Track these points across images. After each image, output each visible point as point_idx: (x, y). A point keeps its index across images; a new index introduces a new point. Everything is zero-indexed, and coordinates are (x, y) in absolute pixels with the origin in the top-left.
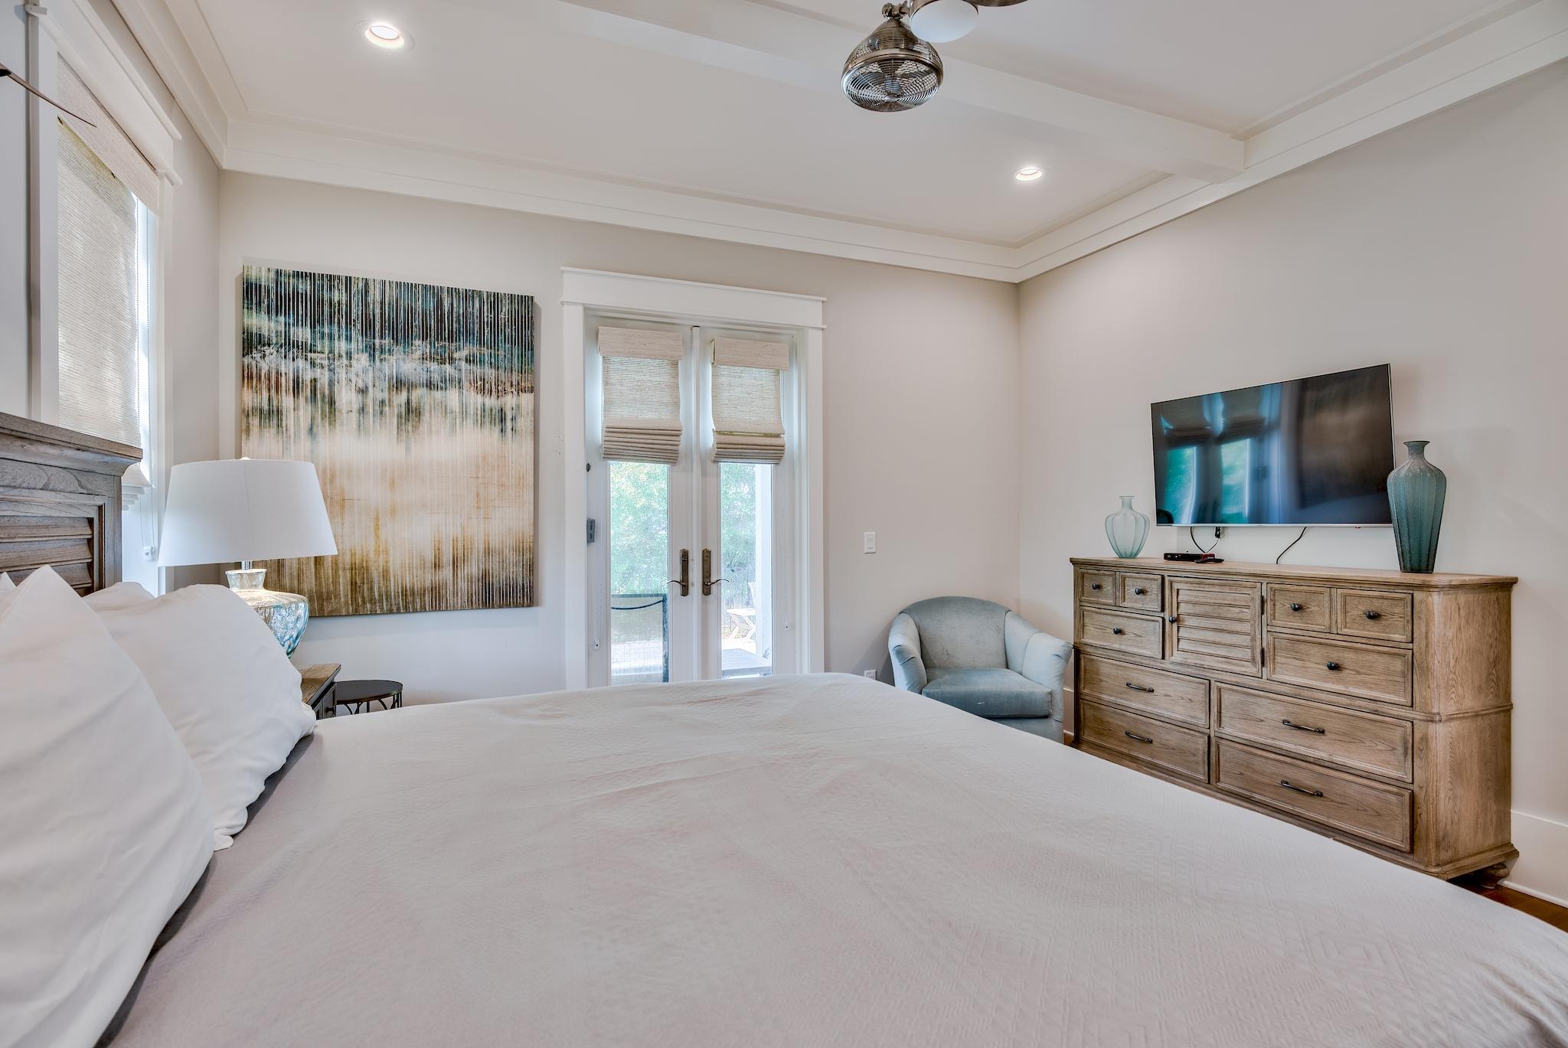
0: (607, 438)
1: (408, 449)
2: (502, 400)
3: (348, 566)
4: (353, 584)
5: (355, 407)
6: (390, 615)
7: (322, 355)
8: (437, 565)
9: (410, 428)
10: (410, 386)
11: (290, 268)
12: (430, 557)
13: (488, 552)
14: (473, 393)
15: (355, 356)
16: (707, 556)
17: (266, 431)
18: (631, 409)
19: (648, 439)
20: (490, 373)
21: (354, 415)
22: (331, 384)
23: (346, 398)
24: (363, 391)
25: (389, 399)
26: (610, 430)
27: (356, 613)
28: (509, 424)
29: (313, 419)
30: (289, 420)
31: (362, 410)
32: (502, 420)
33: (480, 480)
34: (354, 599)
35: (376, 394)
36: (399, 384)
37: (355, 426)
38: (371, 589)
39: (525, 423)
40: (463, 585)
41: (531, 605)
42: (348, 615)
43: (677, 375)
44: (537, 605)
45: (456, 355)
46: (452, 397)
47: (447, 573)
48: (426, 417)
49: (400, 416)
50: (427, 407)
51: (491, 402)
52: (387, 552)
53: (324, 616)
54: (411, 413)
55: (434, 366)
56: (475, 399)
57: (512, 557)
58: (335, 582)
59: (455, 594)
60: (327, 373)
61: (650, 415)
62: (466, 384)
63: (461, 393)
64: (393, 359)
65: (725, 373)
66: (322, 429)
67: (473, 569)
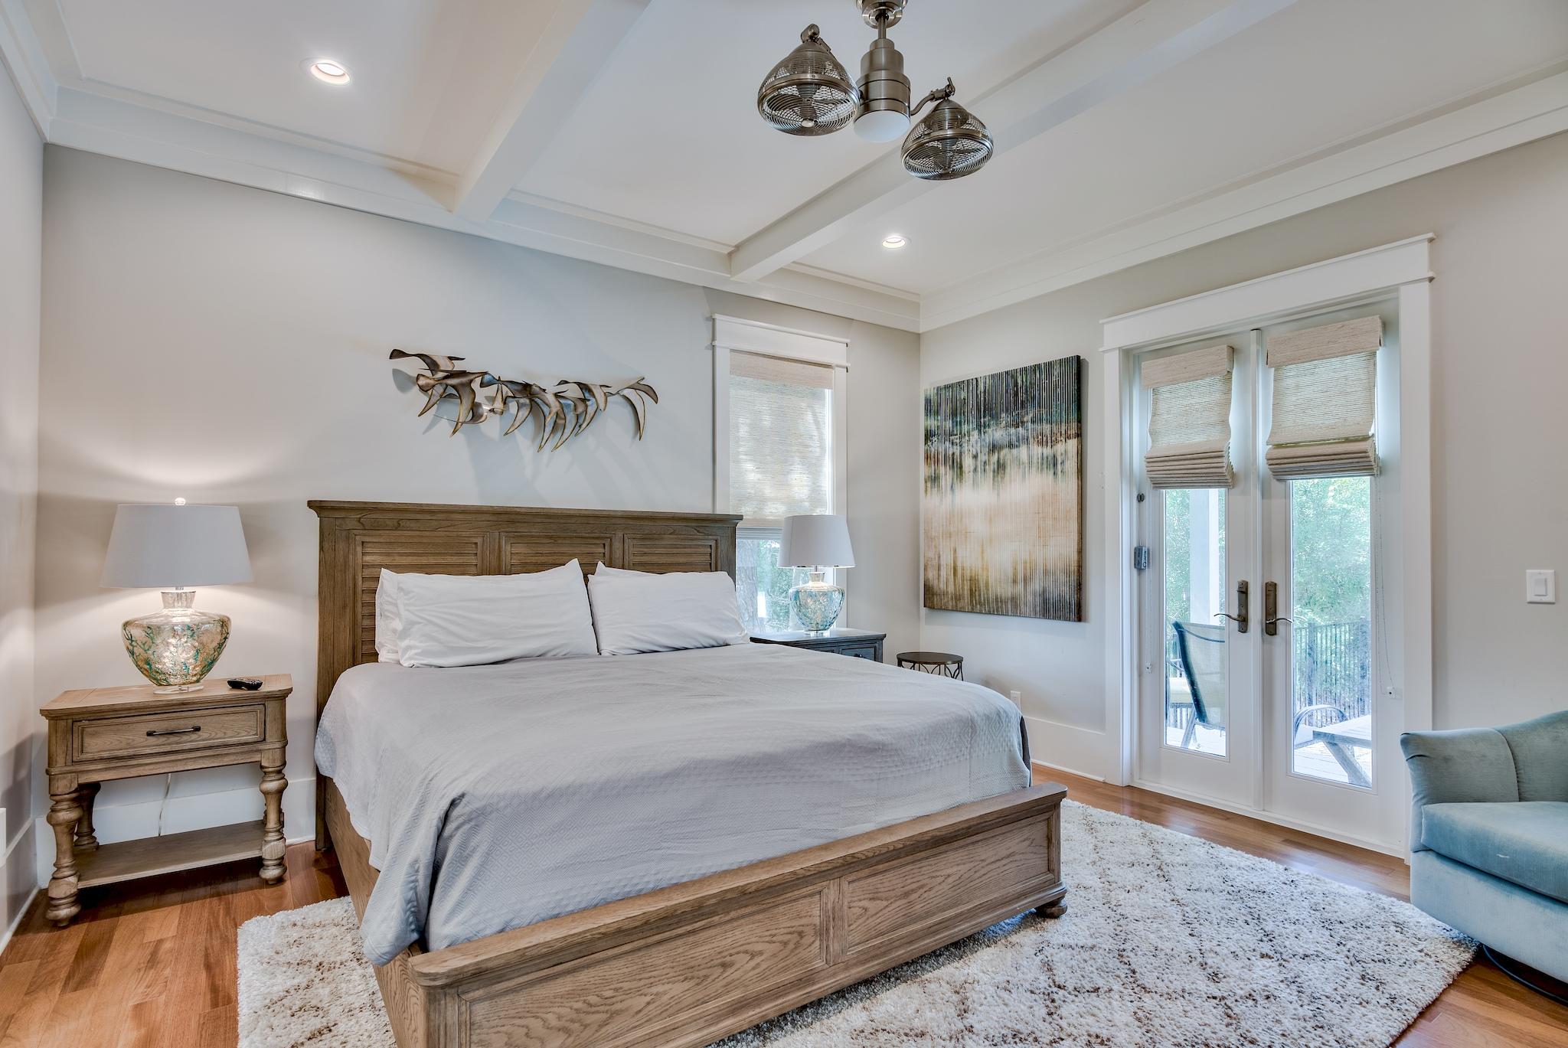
0: (1149, 469)
1: (998, 495)
2: (1055, 448)
3: (968, 579)
4: (971, 590)
5: (972, 468)
6: (990, 615)
7: (956, 437)
8: (1015, 581)
9: (1000, 479)
10: (1001, 448)
11: (942, 385)
12: (1010, 575)
13: (1046, 572)
14: (1036, 446)
15: (972, 433)
16: (1271, 591)
17: (933, 490)
18: (1177, 436)
19: (1188, 464)
20: (1047, 428)
21: (972, 473)
22: (961, 453)
23: (968, 463)
24: (975, 457)
25: (989, 460)
26: (1151, 460)
27: (972, 611)
28: (1059, 467)
29: (953, 479)
30: (943, 482)
31: (975, 470)
32: (1055, 465)
33: (1041, 515)
34: (972, 601)
35: (982, 457)
36: (994, 448)
37: (972, 482)
38: (980, 595)
39: (1071, 465)
40: (1030, 598)
41: (1079, 619)
42: (968, 612)
43: (1230, 390)
44: (1085, 621)
45: (1025, 419)
46: (1023, 451)
47: (1020, 587)
48: (1008, 470)
49: (994, 471)
50: (1009, 462)
51: (1047, 451)
52: (987, 570)
53: (957, 611)
54: (1001, 467)
55: (1013, 430)
56: (1037, 450)
57: (1062, 578)
58: (963, 589)
59: (1025, 604)
60: (959, 448)
61: (1197, 439)
62: (1031, 440)
63: (1028, 448)
64: (989, 431)
65: (1292, 374)
66: (957, 486)
67: (1036, 586)
